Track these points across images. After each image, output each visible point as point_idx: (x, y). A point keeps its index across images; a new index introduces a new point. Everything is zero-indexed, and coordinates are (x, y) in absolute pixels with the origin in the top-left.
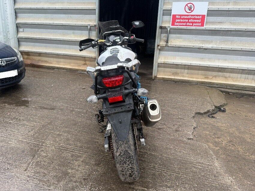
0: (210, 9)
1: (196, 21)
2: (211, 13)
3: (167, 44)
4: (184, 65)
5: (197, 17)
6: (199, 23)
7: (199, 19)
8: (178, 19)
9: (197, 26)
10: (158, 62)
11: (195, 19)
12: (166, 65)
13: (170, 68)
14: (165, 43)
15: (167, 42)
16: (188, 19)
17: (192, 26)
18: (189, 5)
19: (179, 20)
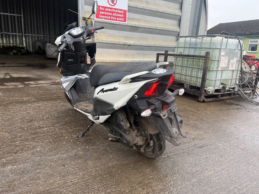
0: (129, 5)
1: (119, 15)
3: (93, 39)
5: (119, 12)
6: (122, 18)
9: (120, 21)
11: (117, 13)
16: (112, 12)
19: (103, 13)
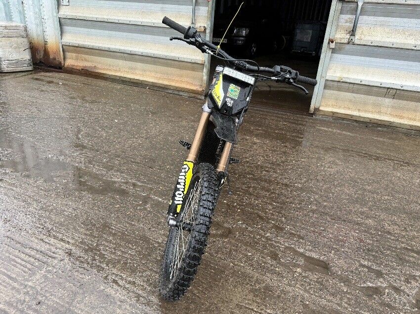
3: (352, 37)
4: (385, 88)
10: (327, 78)
12: (343, 84)
13: (353, 92)
14: (348, 36)
15: (353, 32)
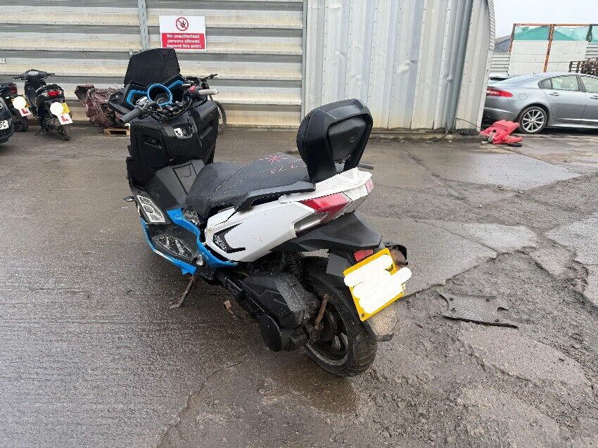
0: (208, 26)
1: (193, 41)
2: (210, 31)
5: (193, 37)
6: (197, 44)
7: (197, 39)
8: (170, 39)
9: (196, 48)
11: (190, 39)
16: (183, 39)
17: (190, 48)
18: (181, 20)
19: (171, 41)
